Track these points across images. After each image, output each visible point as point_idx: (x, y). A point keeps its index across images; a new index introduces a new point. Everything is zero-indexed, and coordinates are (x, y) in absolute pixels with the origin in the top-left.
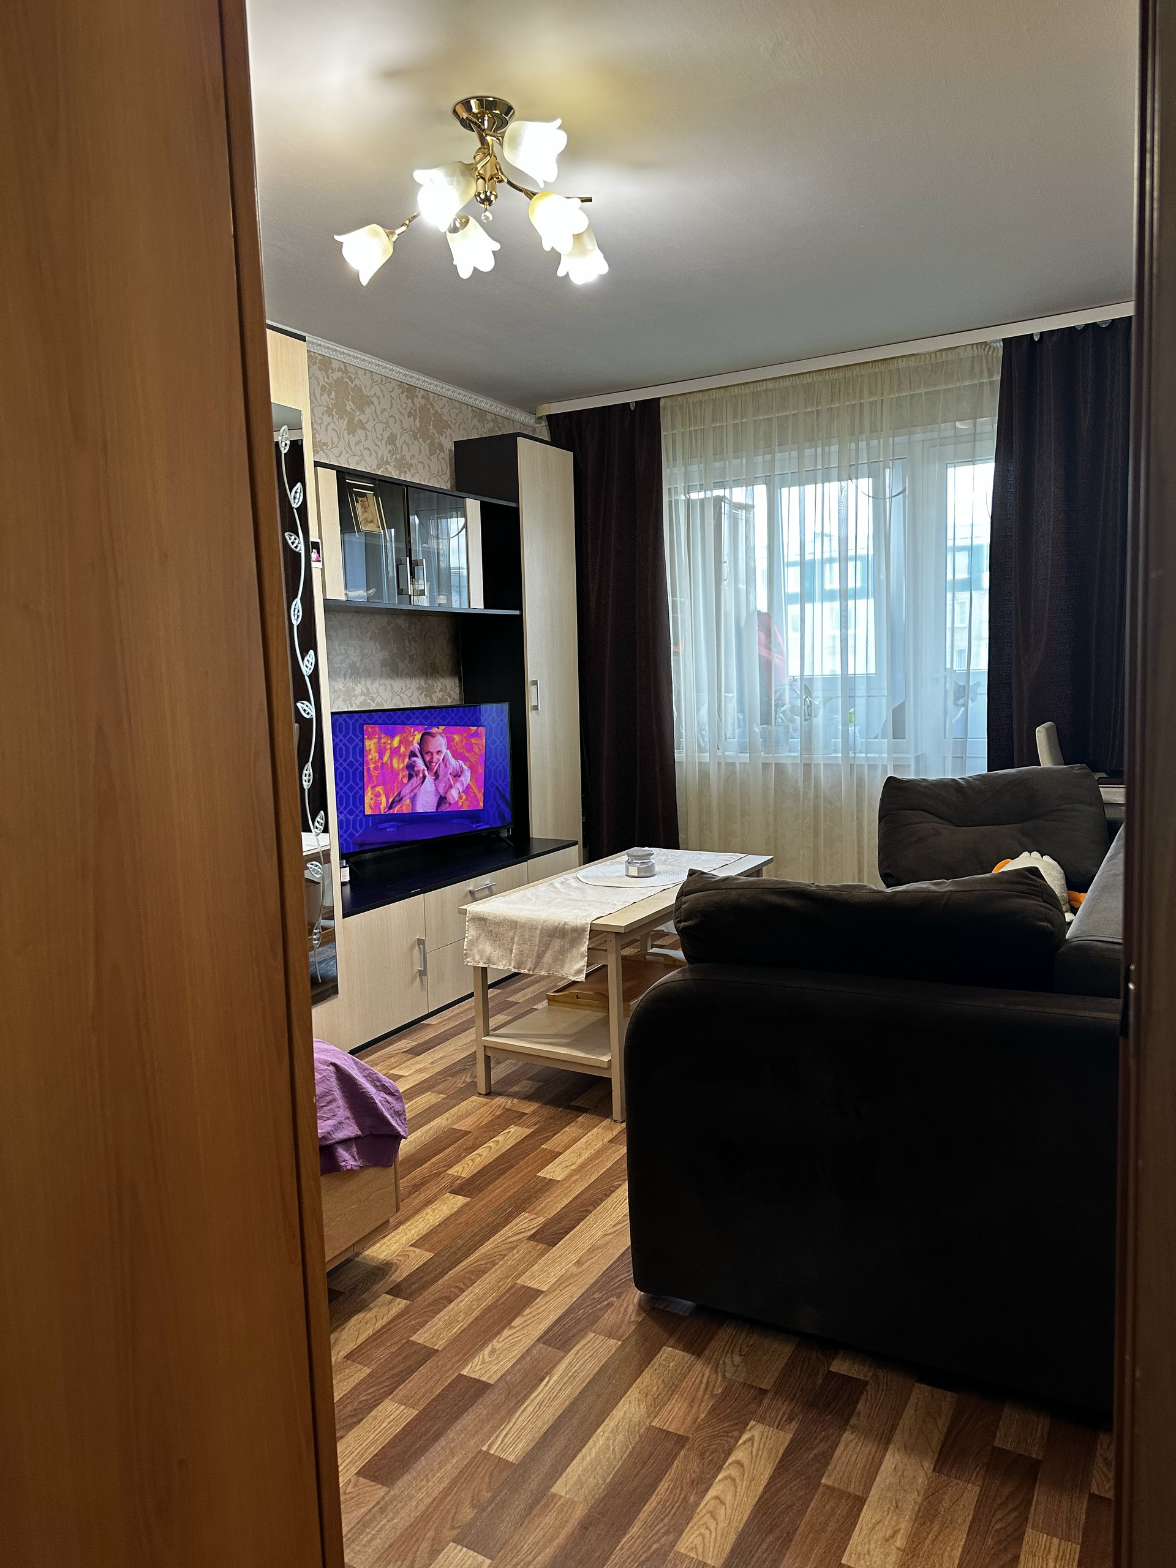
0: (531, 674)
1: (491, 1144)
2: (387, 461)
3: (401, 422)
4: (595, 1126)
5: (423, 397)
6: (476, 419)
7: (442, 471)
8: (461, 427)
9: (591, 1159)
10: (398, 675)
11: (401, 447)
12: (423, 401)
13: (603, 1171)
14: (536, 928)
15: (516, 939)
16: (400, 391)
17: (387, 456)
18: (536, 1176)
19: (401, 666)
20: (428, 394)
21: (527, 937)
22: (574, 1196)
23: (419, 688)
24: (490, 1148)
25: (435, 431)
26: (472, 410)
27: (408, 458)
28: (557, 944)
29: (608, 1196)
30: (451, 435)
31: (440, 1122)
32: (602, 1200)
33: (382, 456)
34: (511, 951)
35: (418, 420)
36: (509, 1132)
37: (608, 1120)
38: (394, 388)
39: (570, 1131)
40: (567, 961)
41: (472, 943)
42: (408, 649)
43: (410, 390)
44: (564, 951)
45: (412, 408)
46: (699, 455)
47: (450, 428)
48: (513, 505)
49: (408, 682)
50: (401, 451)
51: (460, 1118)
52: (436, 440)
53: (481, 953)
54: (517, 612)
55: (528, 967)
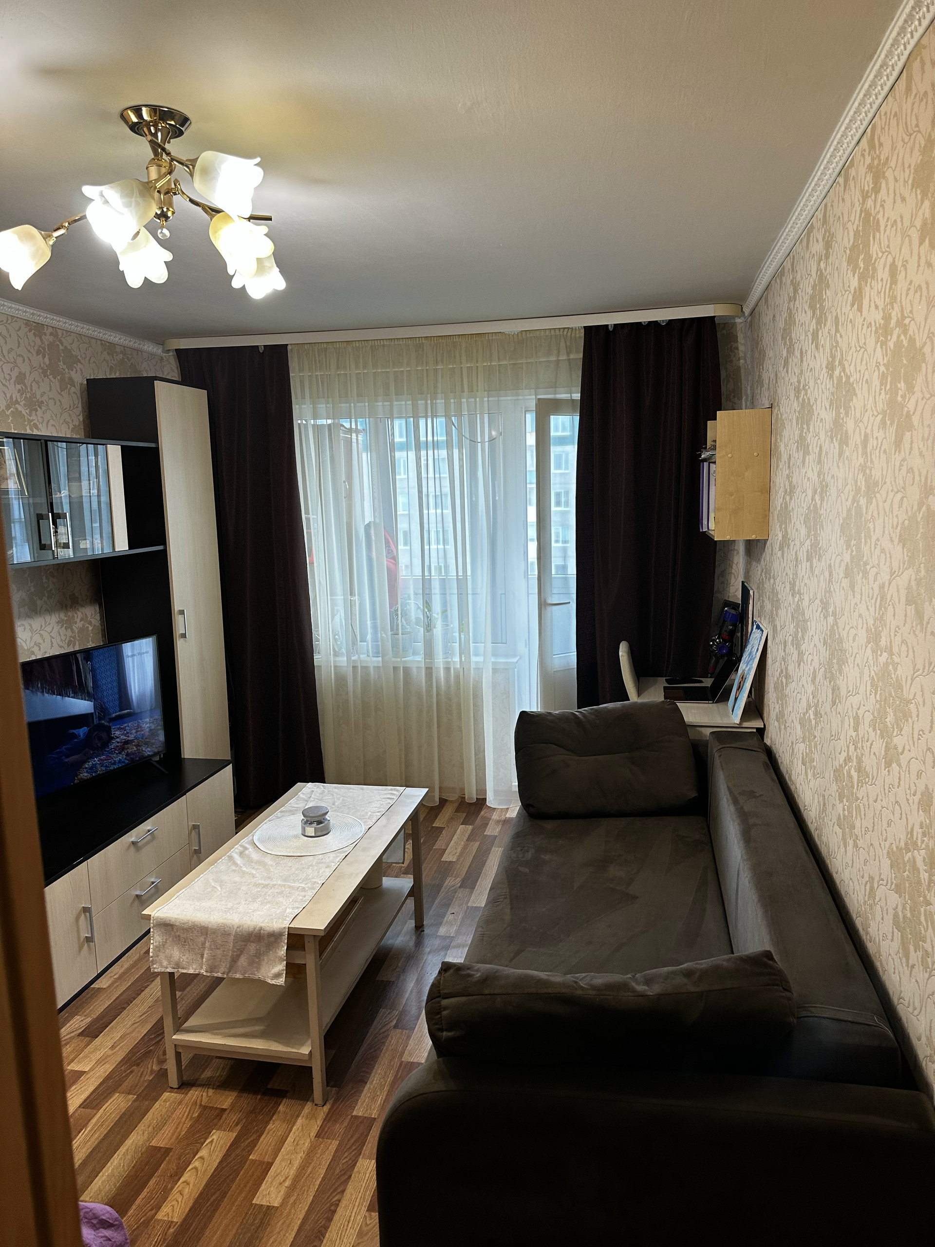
0: (177, 605)
1: (196, 1163)
2: (17, 400)
3: (29, 360)
4: (298, 1116)
5: (51, 334)
6: (105, 352)
7: (74, 405)
8: (92, 361)
9: (303, 1168)
10: (36, 613)
11: (31, 385)
12: (51, 338)
13: (318, 1182)
14: (229, 934)
15: (207, 944)
16: (27, 329)
17: (16, 396)
18: (252, 1204)
19: (39, 603)
20: (56, 331)
21: (220, 942)
22: (296, 1228)
23: (58, 623)
24: (196, 1168)
25: (65, 367)
26: (102, 344)
27: (38, 397)
28: (252, 948)
29: (330, 1220)
30: (81, 370)
31: (135, 1140)
32: (326, 1228)
33: (11, 396)
34: (202, 957)
35: (47, 356)
36: (212, 1141)
37: (309, 1104)
38: (20, 328)
39: (275, 1127)
40: (264, 963)
41: (158, 949)
42: (46, 585)
43: (38, 328)
44: (260, 954)
45: (40, 346)
46: (326, 396)
47: (81, 363)
48: (153, 445)
49: (48, 618)
50: (32, 390)
51: (157, 1129)
52: (67, 376)
53: (169, 958)
54: (161, 548)
55: (222, 969)
